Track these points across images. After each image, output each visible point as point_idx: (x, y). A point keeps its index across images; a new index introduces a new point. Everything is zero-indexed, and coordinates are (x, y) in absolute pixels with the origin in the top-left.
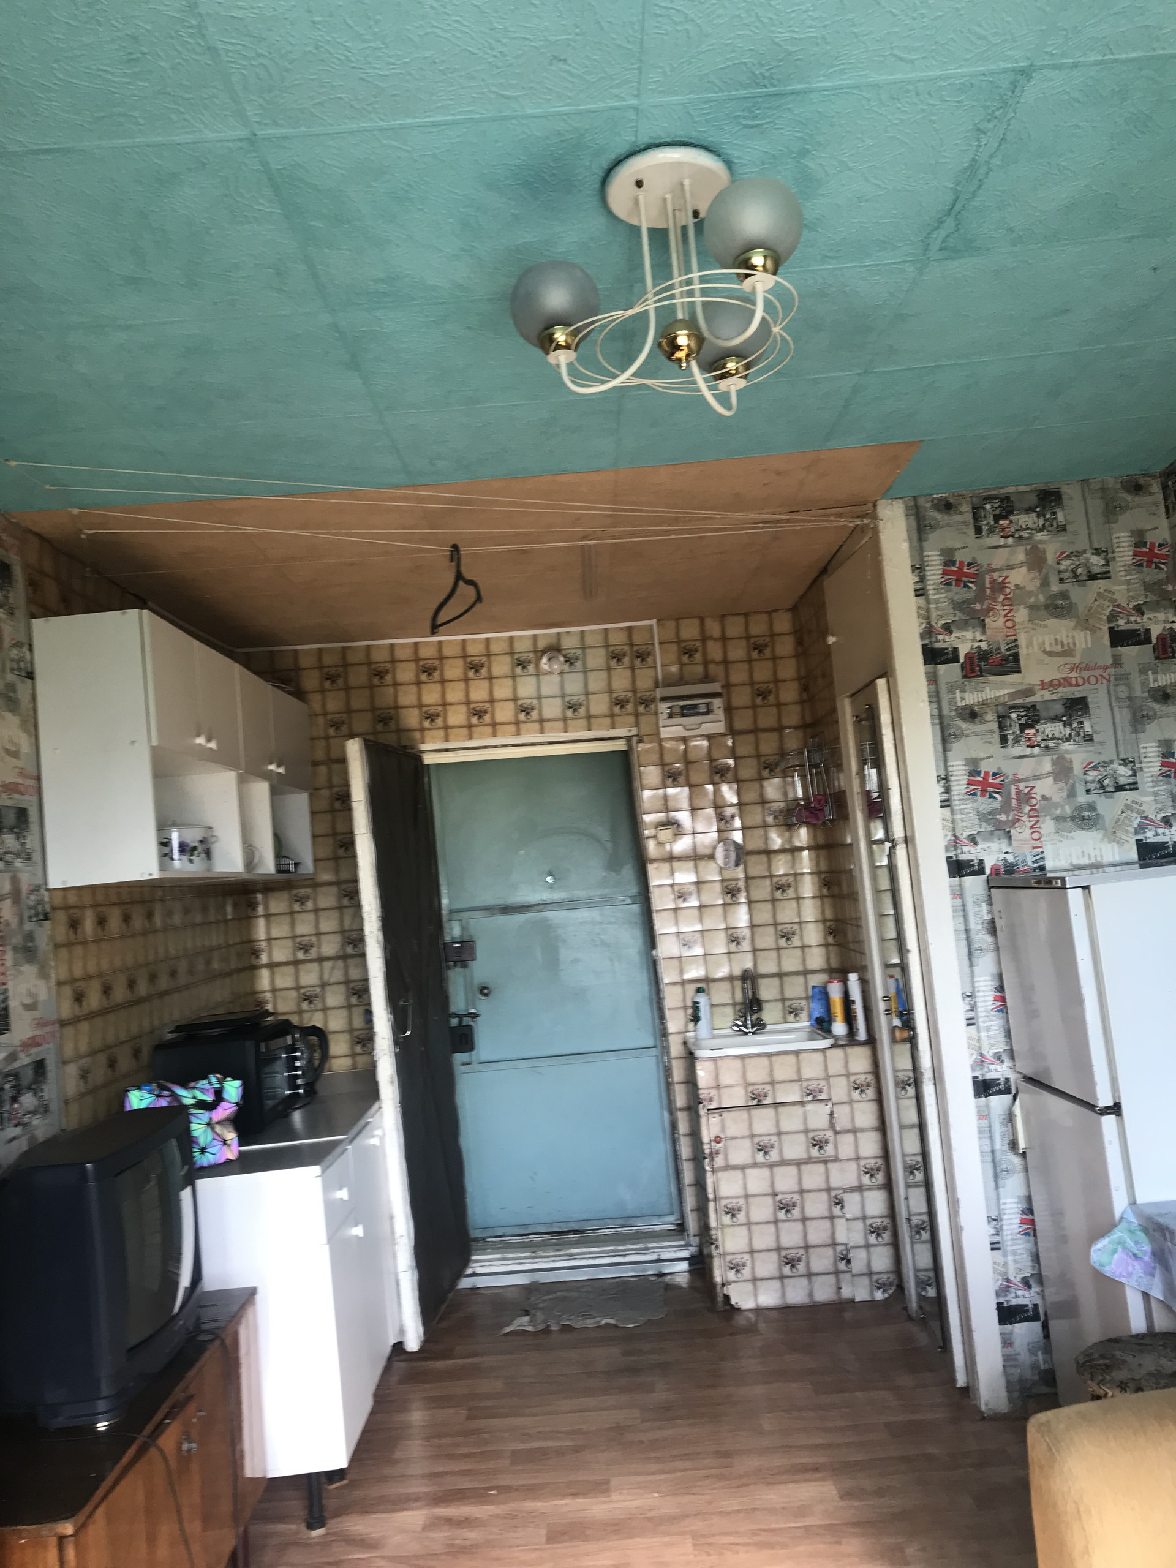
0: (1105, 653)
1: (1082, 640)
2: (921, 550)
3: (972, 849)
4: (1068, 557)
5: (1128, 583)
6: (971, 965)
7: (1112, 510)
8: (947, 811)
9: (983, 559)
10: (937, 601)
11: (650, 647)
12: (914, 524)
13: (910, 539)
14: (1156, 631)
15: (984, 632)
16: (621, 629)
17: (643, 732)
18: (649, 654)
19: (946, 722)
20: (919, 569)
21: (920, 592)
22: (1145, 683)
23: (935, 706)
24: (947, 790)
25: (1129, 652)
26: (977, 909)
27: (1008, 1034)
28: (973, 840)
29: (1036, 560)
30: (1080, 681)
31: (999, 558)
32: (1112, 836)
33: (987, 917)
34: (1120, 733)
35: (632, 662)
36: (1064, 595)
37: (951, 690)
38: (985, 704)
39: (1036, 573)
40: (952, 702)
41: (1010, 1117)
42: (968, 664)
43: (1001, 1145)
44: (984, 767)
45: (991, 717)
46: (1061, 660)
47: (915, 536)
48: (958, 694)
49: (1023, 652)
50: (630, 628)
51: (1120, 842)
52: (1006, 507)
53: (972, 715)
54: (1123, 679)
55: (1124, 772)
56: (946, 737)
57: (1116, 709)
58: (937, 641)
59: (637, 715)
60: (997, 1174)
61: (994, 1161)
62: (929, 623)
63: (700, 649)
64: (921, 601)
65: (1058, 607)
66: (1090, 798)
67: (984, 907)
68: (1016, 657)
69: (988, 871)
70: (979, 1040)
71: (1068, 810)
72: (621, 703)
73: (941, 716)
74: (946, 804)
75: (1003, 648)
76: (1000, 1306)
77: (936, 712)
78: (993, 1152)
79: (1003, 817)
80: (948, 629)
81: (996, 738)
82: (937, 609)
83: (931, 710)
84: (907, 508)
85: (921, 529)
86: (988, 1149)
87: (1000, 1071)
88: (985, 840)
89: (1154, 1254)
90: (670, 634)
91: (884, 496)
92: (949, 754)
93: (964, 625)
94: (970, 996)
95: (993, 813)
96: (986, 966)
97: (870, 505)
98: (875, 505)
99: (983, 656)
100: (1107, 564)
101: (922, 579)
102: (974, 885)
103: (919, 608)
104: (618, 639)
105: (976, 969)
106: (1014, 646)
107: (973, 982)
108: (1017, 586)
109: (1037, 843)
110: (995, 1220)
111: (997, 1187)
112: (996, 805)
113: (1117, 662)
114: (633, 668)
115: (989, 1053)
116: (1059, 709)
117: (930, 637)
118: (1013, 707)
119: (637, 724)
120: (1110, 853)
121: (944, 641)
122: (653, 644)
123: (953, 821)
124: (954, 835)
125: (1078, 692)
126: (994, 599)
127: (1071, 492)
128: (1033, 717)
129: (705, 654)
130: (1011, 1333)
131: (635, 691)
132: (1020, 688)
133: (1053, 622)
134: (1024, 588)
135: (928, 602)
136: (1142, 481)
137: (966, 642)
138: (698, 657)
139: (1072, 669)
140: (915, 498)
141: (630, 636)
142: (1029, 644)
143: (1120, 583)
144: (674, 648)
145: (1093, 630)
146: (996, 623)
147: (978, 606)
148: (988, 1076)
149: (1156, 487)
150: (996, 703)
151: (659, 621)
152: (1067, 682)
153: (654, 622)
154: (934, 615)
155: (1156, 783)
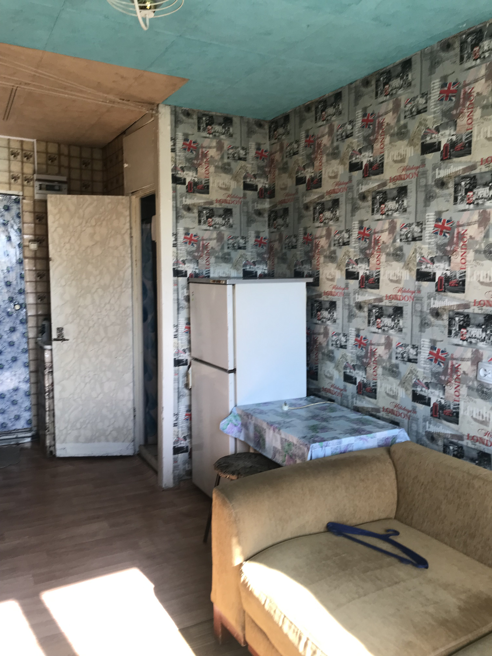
0: (241, 192)
1: (233, 185)
2: (175, 132)
3: (183, 266)
4: (232, 148)
5: (252, 164)
6: (178, 313)
7: (250, 132)
8: (175, 248)
9: (199, 141)
10: (179, 156)
11: (32, 153)
12: (173, 118)
13: (171, 125)
14: (260, 186)
15: (197, 174)
16: (18, 141)
17: (25, 195)
18: (31, 156)
19: (178, 210)
20: (174, 139)
21: (173, 150)
22: (253, 207)
23: (175, 202)
24: (176, 240)
25: (250, 193)
26: (182, 291)
27: (189, 342)
28: (184, 262)
29: (220, 147)
30: (231, 202)
31: (206, 143)
32: (235, 267)
33: (186, 294)
34: (242, 225)
35: (22, 159)
36: (229, 164)
37: (181, 196)
38: (194, 205)
39: (219, 152)
40: (181, 202)
41: (187, 375)
42: (189, 187)
43: (181, 385)
44: (192, 232)
45: (196, 211)
46: (224, 192)
47: (174, 124)
48: (184, 198)
49: (211, 185)
50: (22, 142)
51: (238, 270)
52: (211, 121)
53: (188, 209)
54: (246, 204)
55: (242, 242)
56: (178, 217)
57: (242, 215)
58: (178, 174)
59: (23, 186)
60: (179, 397)
61: (178, 392)
62: (175, 165)
63: (57, 158)
64: (173, 154)
65: (226, 169)
66: (229, 250)
67: (185, 290)
68: (208, 187)
69: (188, 276)
70: (178, 344)
71: (220, 254)
72: (15, 178)
73: (176, 207)
74: (175, 245)
75: (203, 182)
76: (174, 448)
77: (175, 205)
78: (178, 388)
79: (196, 254)
80: (183, 169)
81: (197, 221)
82: (179, 160)
83: (173, 204)
84: (172, 111)
85: (176, 122)
86: (177, 387)
87: (184, 356)
88: (189, 263)
89: (242, 424)
90: (43, 148)
91: (163, 102)
92: (178, 224)
93: (189, 169)
94: (176, 326)
95: (193, 252)
96: (184, 314)
97: (156, 105)
98: (158, 106)
99: (196, 184)
100: (246, 155)
101: (174, 145)
102: (182, 281)
103: (172, 157)
104: (15, 146)
105: (180, 315)
106: (208, 182)
107: (178, 321)
108: (211, 157)
109: (208, 267)
110: (176, 415)
111: (178, 402)
112: (194, 249)
113: (245, 196)
114: (22, 162)
115: (181, 349)
116: (221, 212)
117: (175, 171)
118: (205, 208)
119: (23, 190)
120: (234, 273)
121: (181, 174)
122: (34, 151)
123: (177, 253)
124: (177, 259)
125: (229, 206)
126: (202, 160)
127: (236, 120)
128: (212, 214)
129: (59, 162)
130: (177, 457)
131: (23, 174)
132: (207, 201)
133: (223, 175)
134: (214, 158)
135: (176, 155)
136: (262, 123)
137: (189, 176)
138: (56, 162)
139: (228, 196)
140: (175, 107)
141: (22, 145)
142: (214, 183)
143: (249, 164)
144: (44, 155)
145: (238, 181)
146: (202, 170)
147: (195, 162)
148: (180, 358)
149: (267, 127)
150: (198, 206)
151: (37, 141)
152: (225, 201)
153: (35, 140)
154: (178, 162)
155: (252, 248)
